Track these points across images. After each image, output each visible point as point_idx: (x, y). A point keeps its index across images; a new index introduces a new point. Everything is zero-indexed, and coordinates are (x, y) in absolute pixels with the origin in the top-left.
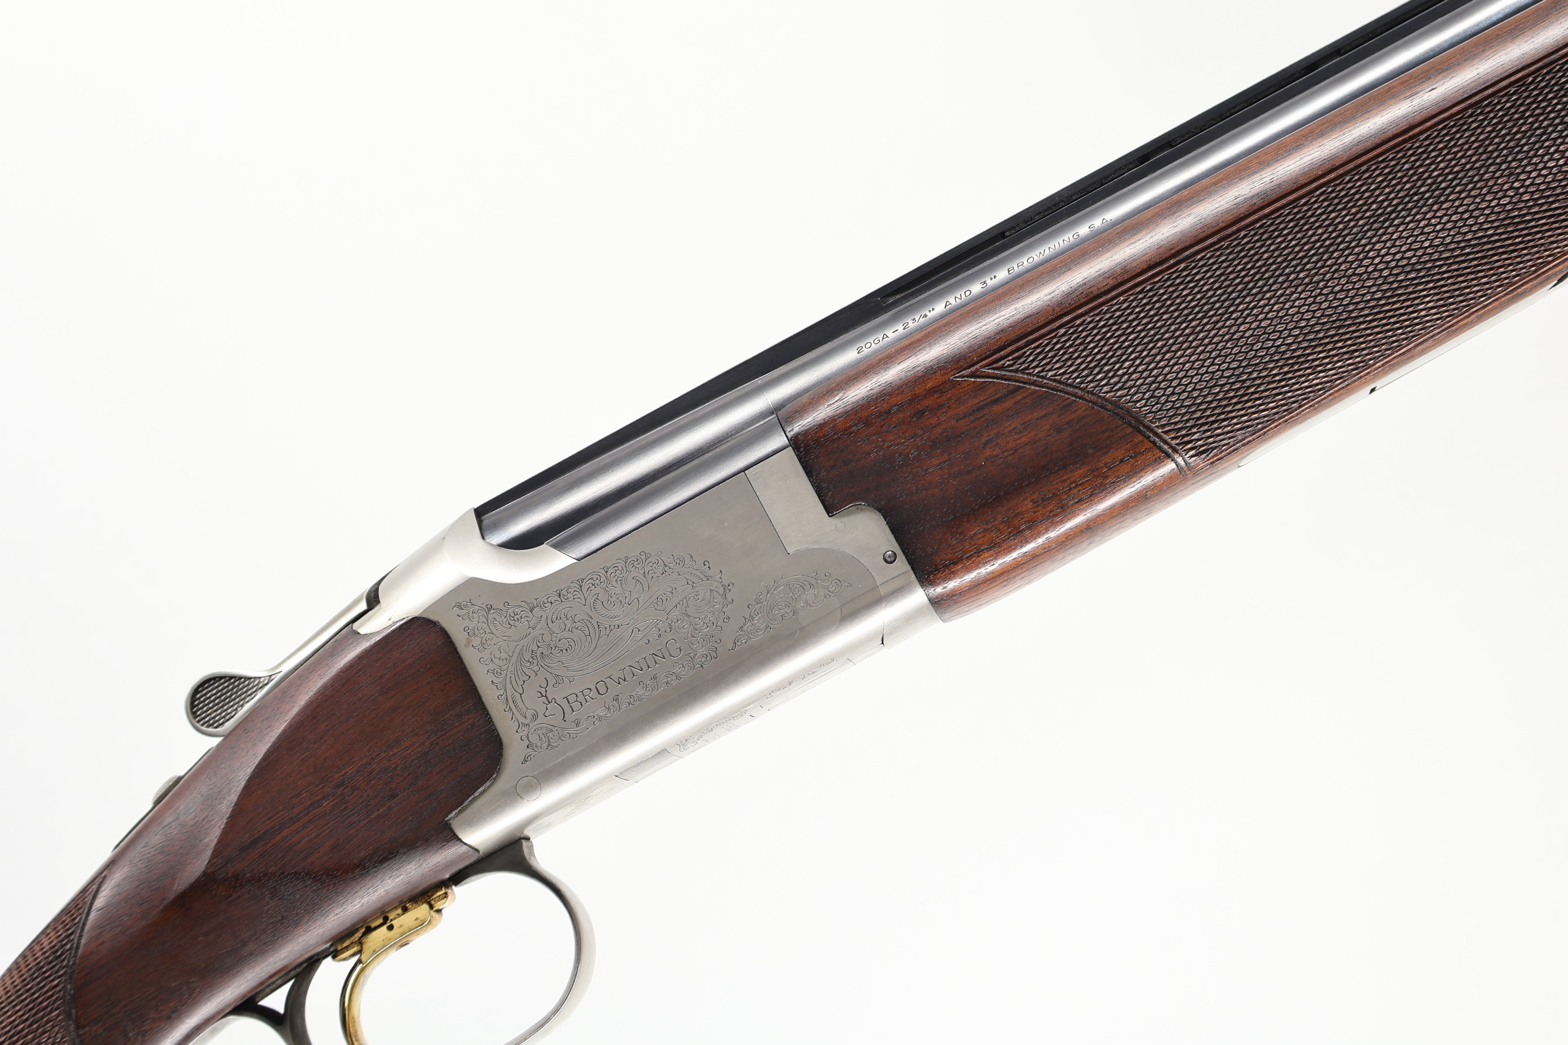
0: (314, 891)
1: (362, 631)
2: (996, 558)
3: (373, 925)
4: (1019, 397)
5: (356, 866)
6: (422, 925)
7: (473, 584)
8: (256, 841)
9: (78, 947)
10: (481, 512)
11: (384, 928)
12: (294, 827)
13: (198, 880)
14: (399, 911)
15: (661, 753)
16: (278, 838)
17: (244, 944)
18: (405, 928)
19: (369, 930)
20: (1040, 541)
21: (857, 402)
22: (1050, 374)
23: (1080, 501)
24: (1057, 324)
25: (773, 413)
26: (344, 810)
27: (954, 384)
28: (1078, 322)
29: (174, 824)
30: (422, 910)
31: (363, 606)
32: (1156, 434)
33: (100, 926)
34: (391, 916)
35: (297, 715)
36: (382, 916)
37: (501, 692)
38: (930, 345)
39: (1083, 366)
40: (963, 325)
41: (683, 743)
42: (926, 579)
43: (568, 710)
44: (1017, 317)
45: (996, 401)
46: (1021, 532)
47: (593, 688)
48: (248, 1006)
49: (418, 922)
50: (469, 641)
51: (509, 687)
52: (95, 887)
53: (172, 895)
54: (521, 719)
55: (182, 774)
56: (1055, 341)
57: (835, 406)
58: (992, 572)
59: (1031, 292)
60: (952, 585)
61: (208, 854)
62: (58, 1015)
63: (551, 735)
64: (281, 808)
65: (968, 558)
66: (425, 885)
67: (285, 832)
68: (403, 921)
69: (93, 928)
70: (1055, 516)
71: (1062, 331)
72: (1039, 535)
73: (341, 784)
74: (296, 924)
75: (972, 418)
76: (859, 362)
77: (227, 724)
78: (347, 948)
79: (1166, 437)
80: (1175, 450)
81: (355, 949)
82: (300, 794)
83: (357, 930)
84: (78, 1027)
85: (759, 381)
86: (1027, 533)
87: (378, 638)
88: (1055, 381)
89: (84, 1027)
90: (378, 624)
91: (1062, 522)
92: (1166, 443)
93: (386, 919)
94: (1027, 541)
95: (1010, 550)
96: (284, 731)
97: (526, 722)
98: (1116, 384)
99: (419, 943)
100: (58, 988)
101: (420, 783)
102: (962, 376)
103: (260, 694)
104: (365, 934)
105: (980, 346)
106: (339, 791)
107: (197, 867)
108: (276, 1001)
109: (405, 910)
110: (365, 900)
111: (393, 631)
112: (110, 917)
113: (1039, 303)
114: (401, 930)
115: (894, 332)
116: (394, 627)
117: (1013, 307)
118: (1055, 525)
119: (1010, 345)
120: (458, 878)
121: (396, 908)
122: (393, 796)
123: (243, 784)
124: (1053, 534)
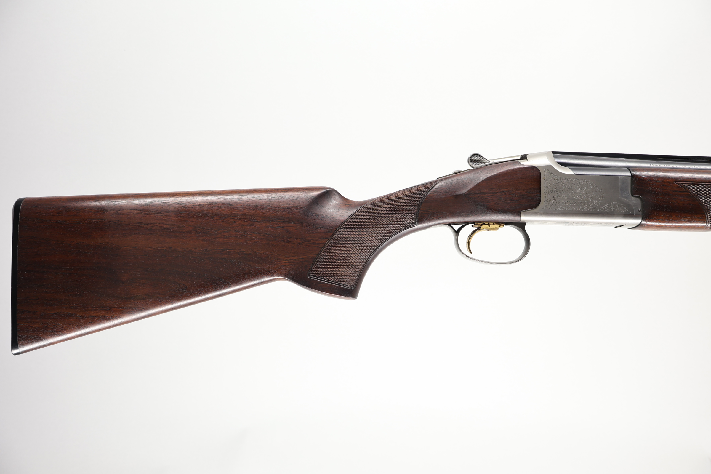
0: (485, 210)
1: (522, 163)
2: (661, 223)
3: (485, 223)
4: (685, 194)
5: (497, 210)
6: (496, 229)
7: (551, 167)
8: (479, 193)
9: (427, 193)
10: (553, 153)
11: (488, 225)
12: (488, 195)
13: (462, 194)
14: (492, 224)
15: (568, 223)
16: (484, 195)
17: (463, 212)
18: (492, 228)
19: (484, 224)
20: (671, 224)
21: (651, 175)
22: (694, 192)
23: (684, 221)
24: (701, 183)
25: (627, 168)
26: (501, 197)
27: (673, 183)
28: (705, 185)
29: (461, 180)
30: (498, 226)
31: (519, 158)
32: (707, 217)
33: (435, 192)
34: (490, 223)
35: (501, 172)
36: (488, 223)
37: (545, 192)
38: (671, 173)
39: (701, 195)
40: (680, 173)
41: (573, 223)
42: (645, 219)
43: (557, 203)
44: (692, 177)
45: (680, 192)
46: (669, 220)
47: (565, 202)
48: (450, 225)
49: (496, 228)
50: (544, 178)
51: (548, 192)
52: (435, 183)
53: (454, 194)
54: (547, 200)
55: (462, 170)
56: (698, 186)
57: (645, 174)
58: (657, 225)
59: (697, 174)
60: (648, 223)
61: (467, 190)
62: (417, 205)
63: (551, 206)
64: (487, 189)
65: (656, 219)
66: (500, 222)
67: (486, 195)
68: (492, 226)
69: (433, 191)
70: (678, 221)
71: (701, 185)
72: (672, 223)
73: (503, 192)
74: (476, 215)
75: (674, 192)
76: (649, 167)
77: (476, 166)
78: (477, 225)
79: (709, 218)
80: (708, 222)
81: (479, 226)
82: (493, 189)
83: (482, 222)
84: (419, 210)
85: (625, 159)
86: (670, 221)
87: (525, 166)
88: (694, 195)
89: (421, 210)
90: (525, 163)
91: (678, 223)
92: (708, 219)
93: (489, 224)
94: (669, 223)
95: (664, 223)
96: (496, 174)
97: (548, 201)
98: (706, 202)
99: (491, 232)
100: (419, 200)
101: (519, 201)
102: (676, 183)
103: (486, 164)
104: (483, 224)
105: (682, 179)
106: (502, 193)
107: (463, 191)
108: (456, 227)
109: (494, 224)
110: (492, 218)
111: (530, 167)
112: (438, 191)
113: (698, 177)
114: (491, 228)
115: (659, 165)
116: (530, 166)
117: (692, 175)
118: (676, 223)
119: (688, 182)
120: (507, 224)
121: (492, 223)
122: (512, 200)
123: (482, 180)
124: (674, 224)
